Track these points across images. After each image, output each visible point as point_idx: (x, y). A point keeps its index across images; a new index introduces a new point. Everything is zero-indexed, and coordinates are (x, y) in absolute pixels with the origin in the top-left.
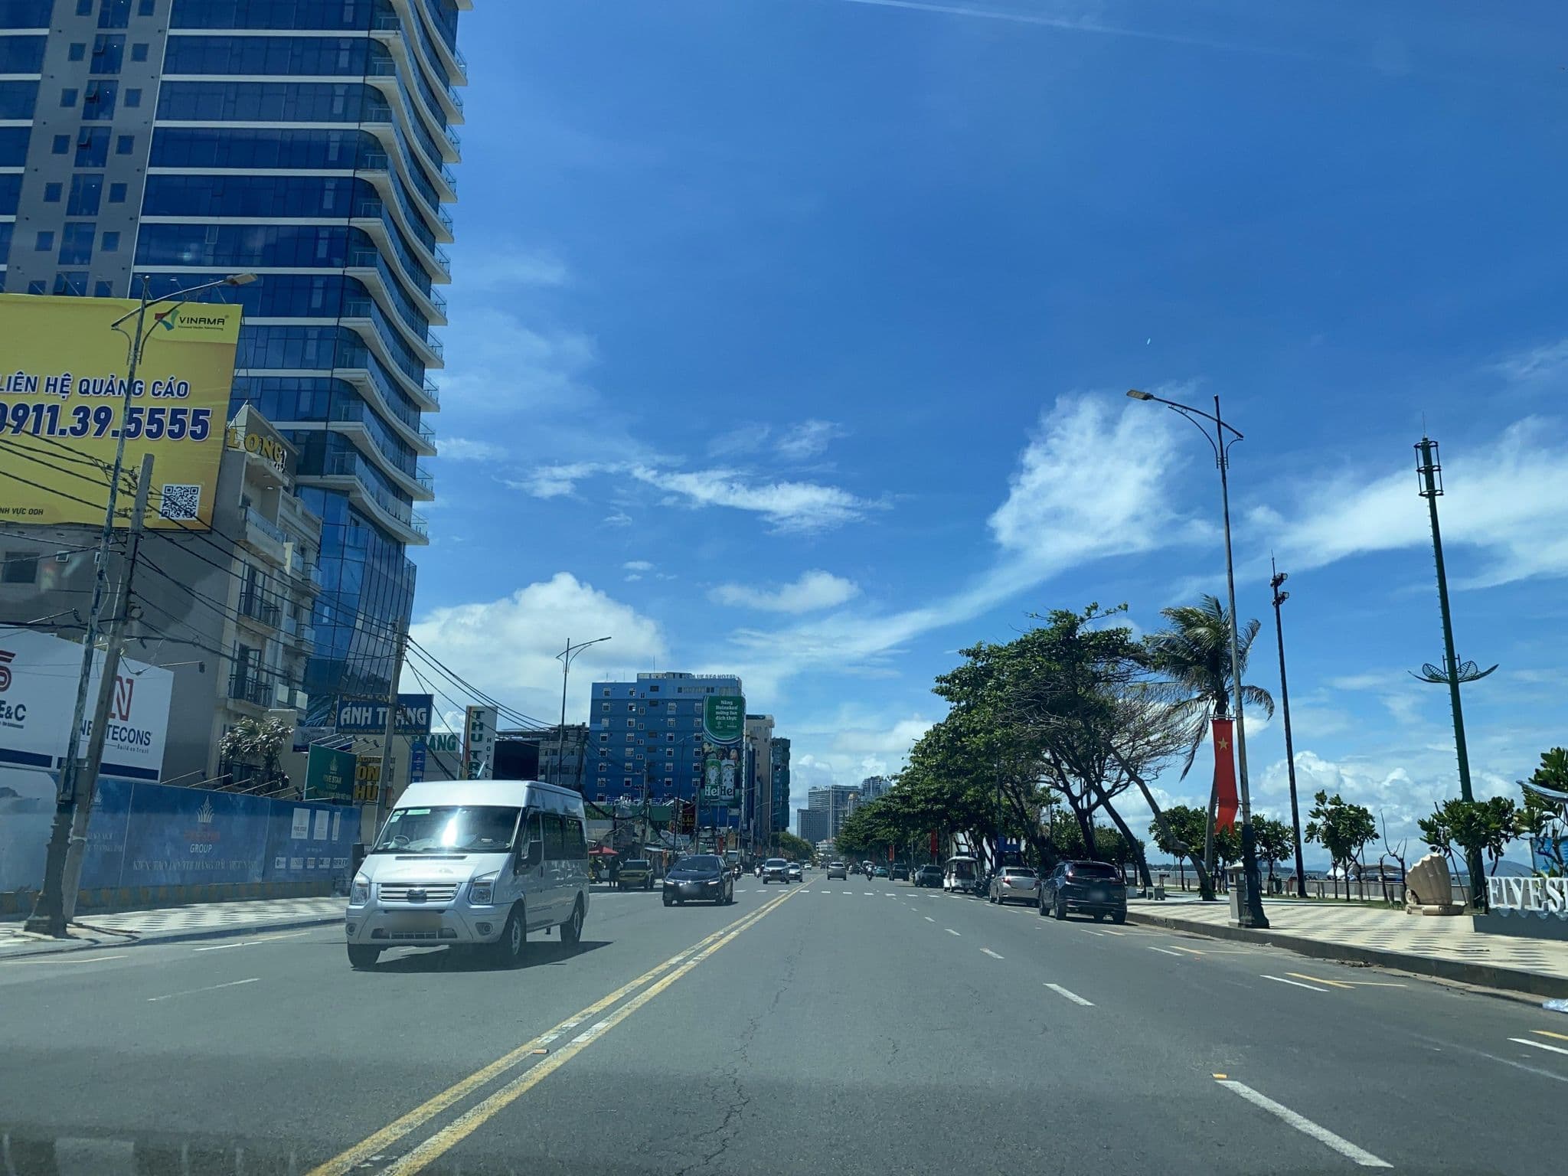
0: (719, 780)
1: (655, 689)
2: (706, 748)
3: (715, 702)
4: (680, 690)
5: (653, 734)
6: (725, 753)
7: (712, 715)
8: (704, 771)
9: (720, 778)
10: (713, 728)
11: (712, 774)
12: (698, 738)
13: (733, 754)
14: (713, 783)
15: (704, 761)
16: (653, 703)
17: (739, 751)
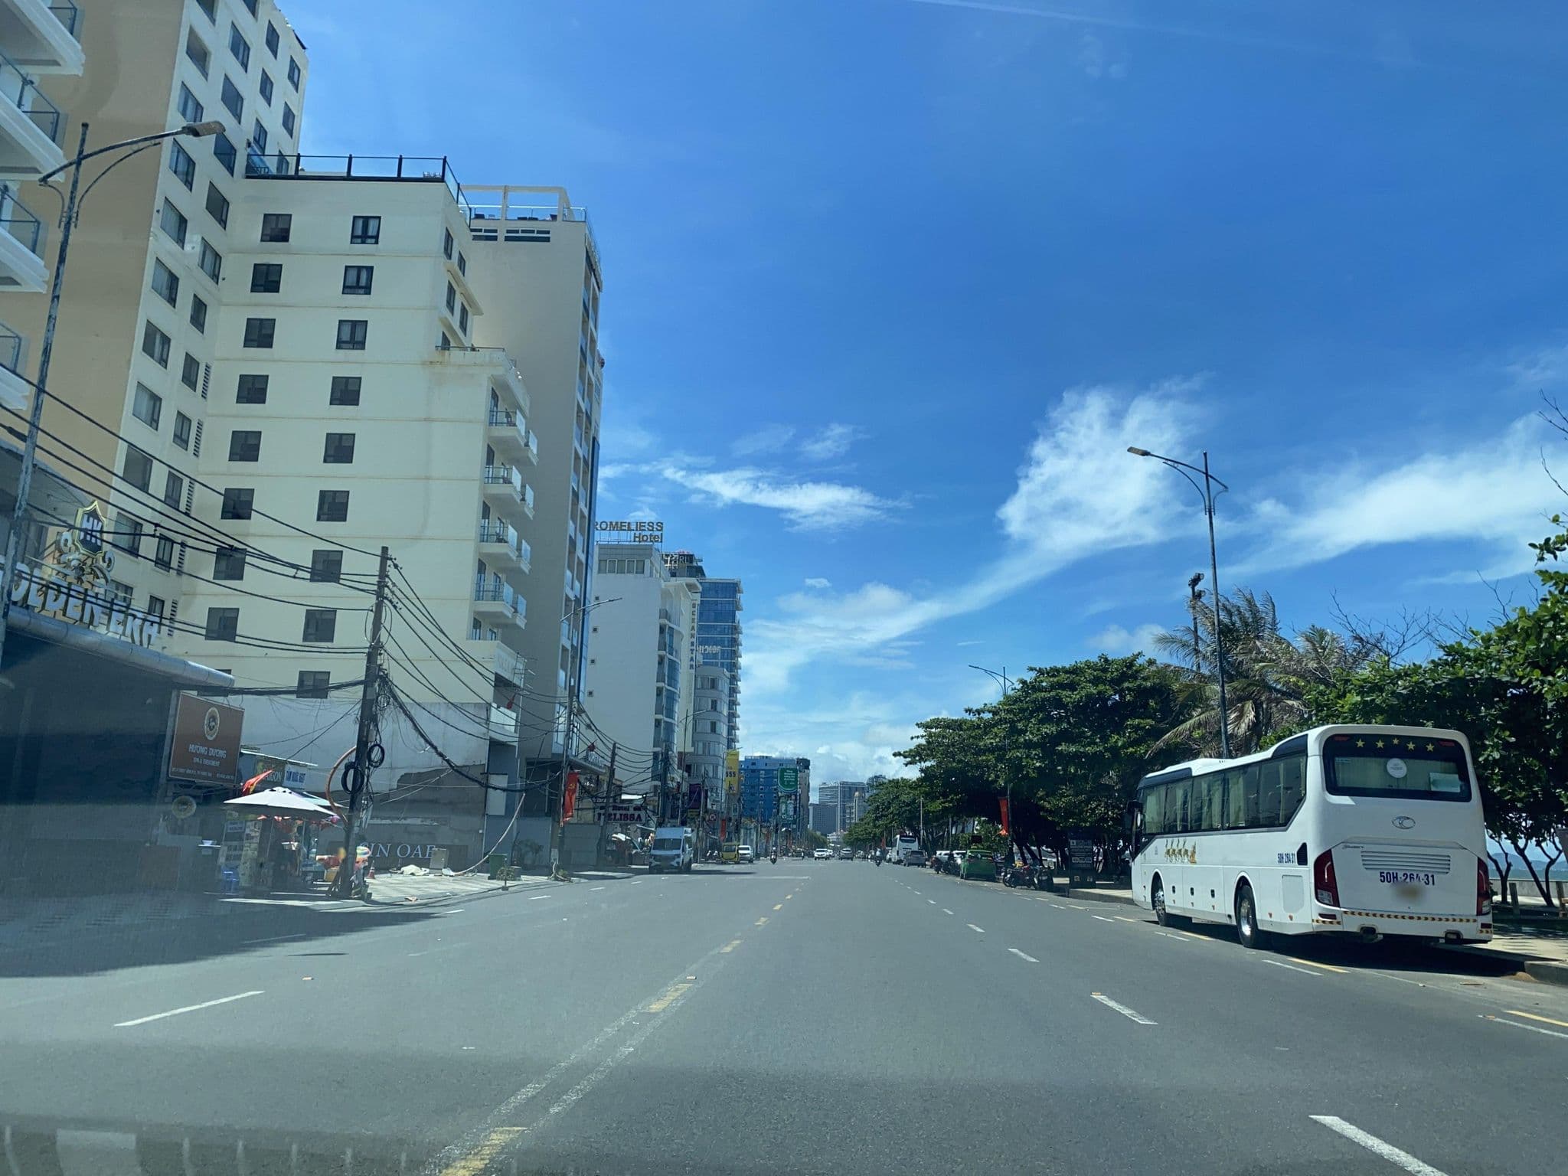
0: (786, 810)
1: (754, 764)
2: (780, 794)
3: (783, 771)
4: (766, 765)
5: (753, 787)
6: (789, 796)
7: (782, 777)
8: (779, 806)
9: (787, 808)
10: (783, 783)
11: (783, 808)
12: (775, 789)
13: (793, 797)
14: (783, 811)
15: (779, 801)
16: (753, 771)
17: (796, 796)
